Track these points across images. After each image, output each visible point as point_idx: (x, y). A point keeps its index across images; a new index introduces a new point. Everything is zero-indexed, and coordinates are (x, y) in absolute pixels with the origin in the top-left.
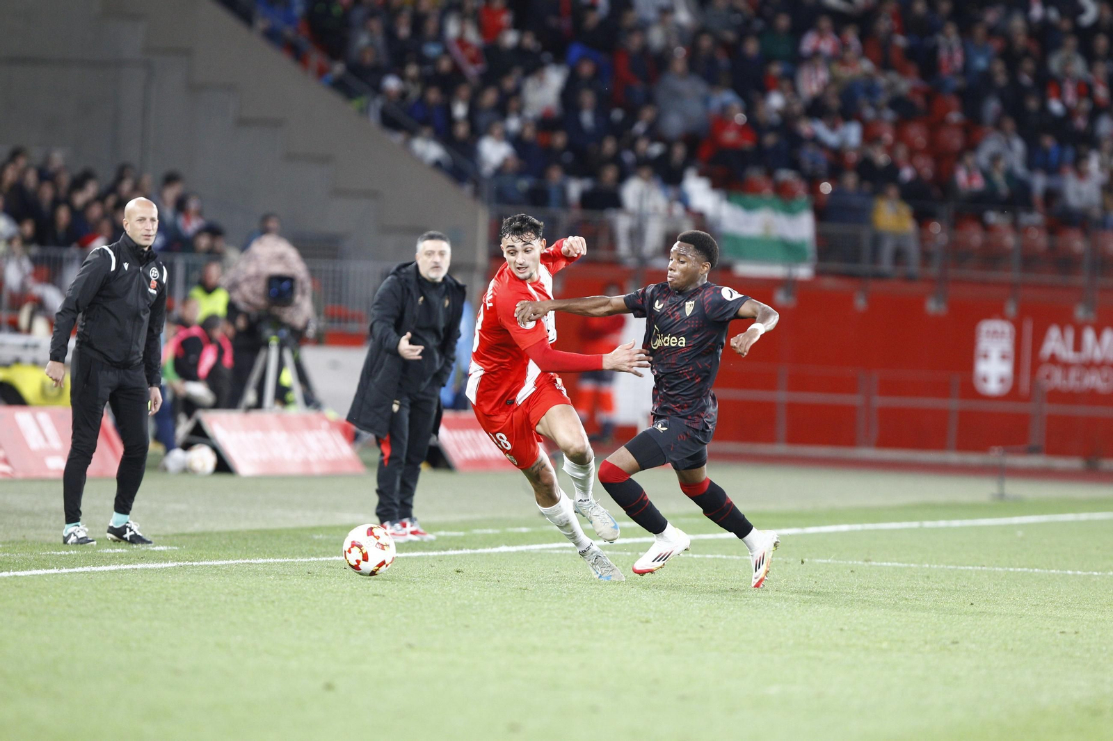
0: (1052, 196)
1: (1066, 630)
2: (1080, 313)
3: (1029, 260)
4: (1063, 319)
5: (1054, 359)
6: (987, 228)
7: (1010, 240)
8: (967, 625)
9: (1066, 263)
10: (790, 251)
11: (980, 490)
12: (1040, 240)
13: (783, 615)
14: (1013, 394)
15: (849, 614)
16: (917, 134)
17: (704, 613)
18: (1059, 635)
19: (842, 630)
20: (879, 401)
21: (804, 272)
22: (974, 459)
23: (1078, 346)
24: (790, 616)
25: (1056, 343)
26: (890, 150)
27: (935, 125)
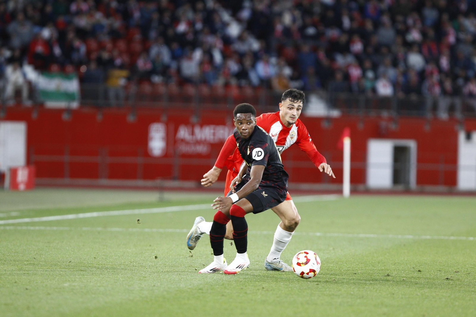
2: (194, 119)
3: (171, 98)
4: (186, 122)
5: (183, 140)
6: (153, 84)
7: (162, 89)
8: (148, 255)
9: (186, 99)
10: (69, 96)
11: (152, 197)
12: (175, 89)
13: (70, 252)
14: (166, 154)
16: (122, 45)
17: (36, 252)
20: (109, 160)
21: (75, 105)
22: (149, 183)
23: (193, 133)
24: (72, 253)
25: (183, 133)
26: (110, 52)
27: (129, 41)
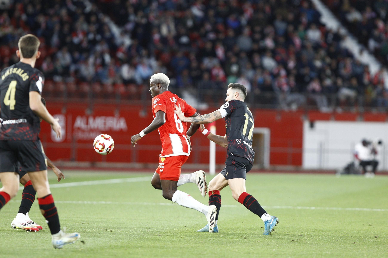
0: (77, 72)
1: (84, 223)
2: (88, 112)
3: (70, 94)
4: (82, 114)
5: (79, 129)
6: (54, 83)
7: (62, 87)
9: (82, 95)
12: (73, 87)
14: (65, 140)
15: (9, 219)
18: (82, 224)
19: (6, 225)
23: (87, 123)
25: (80, 123)
